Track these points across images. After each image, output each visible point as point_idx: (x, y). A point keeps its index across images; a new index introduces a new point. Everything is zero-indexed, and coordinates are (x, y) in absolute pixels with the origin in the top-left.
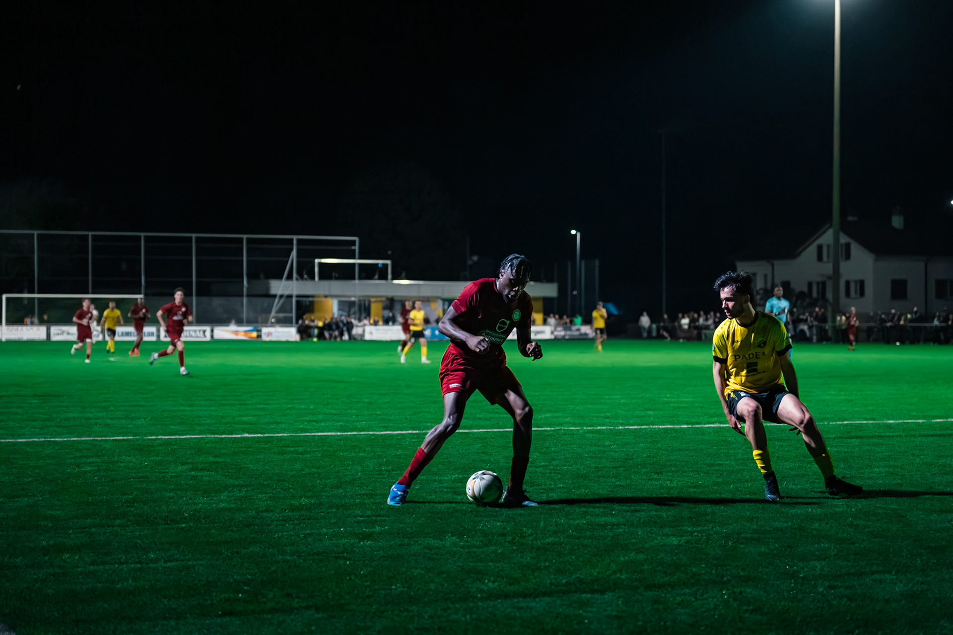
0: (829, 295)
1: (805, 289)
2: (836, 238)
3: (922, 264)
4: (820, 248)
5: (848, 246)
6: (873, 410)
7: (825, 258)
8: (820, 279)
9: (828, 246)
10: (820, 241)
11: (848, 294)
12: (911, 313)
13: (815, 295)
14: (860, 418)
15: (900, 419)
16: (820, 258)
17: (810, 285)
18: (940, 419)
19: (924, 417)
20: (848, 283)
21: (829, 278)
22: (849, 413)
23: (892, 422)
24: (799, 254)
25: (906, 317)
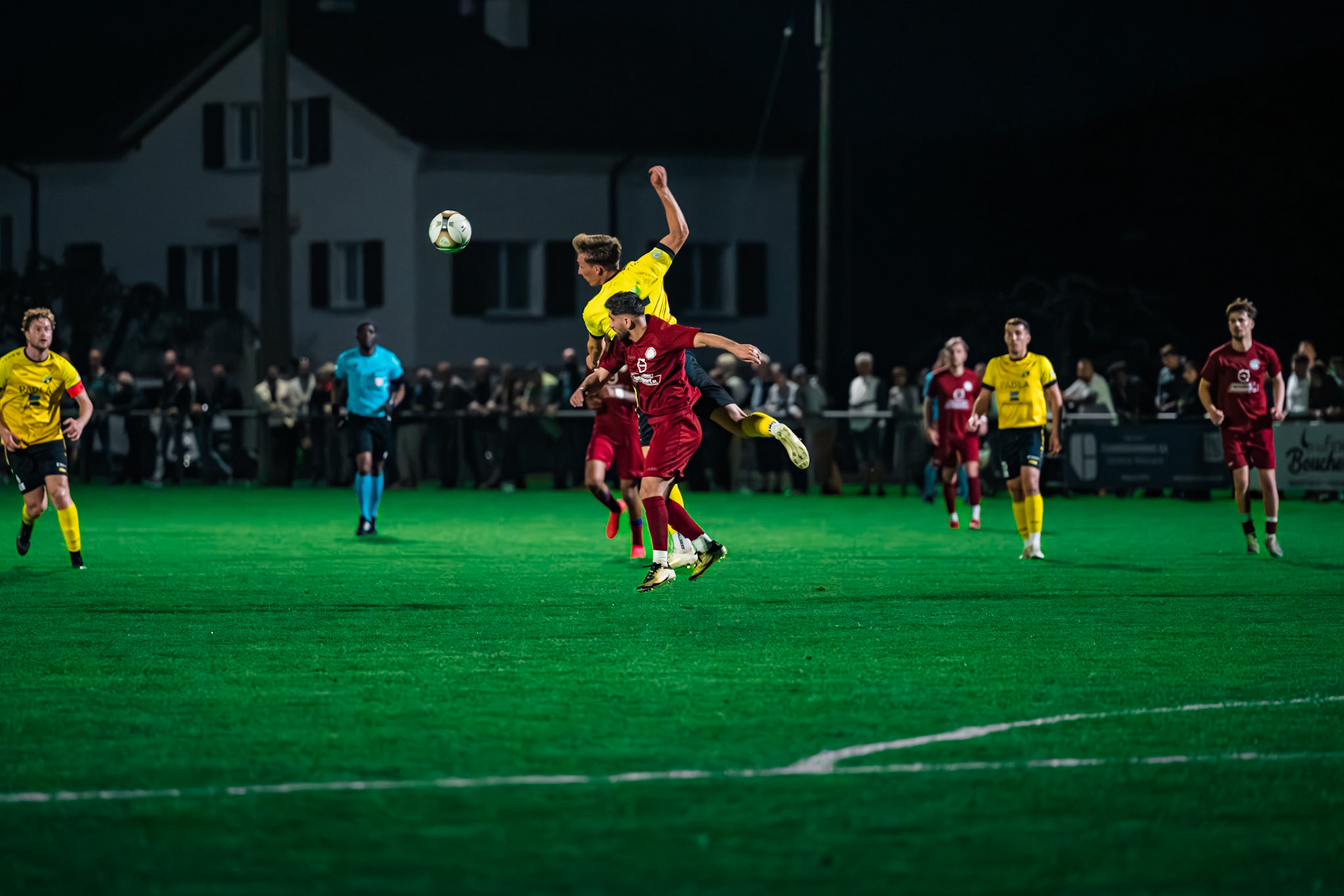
0: (249, 301)
1: (159, 278)
2: (274, 80)
3: (603, 182)
4: (214, 116)
5: (320, 108)
6: (394, 741)
7: (233, 157)
8: (217, 238)
9: (245, 110)
10: (210, 92)
11: (320, 298)
12: (553, 371)
13: (195, 298)
14: (341, 769)
15: (493, 771)
16: (214, 158)
17: (176, 256)
18: (640, 770)
19: (584, 766)
20: (319, 253)
21: (250, 233)
22: (304, 751)
23: (458, 782)
24: (135, 142)
25: (539, 384)
